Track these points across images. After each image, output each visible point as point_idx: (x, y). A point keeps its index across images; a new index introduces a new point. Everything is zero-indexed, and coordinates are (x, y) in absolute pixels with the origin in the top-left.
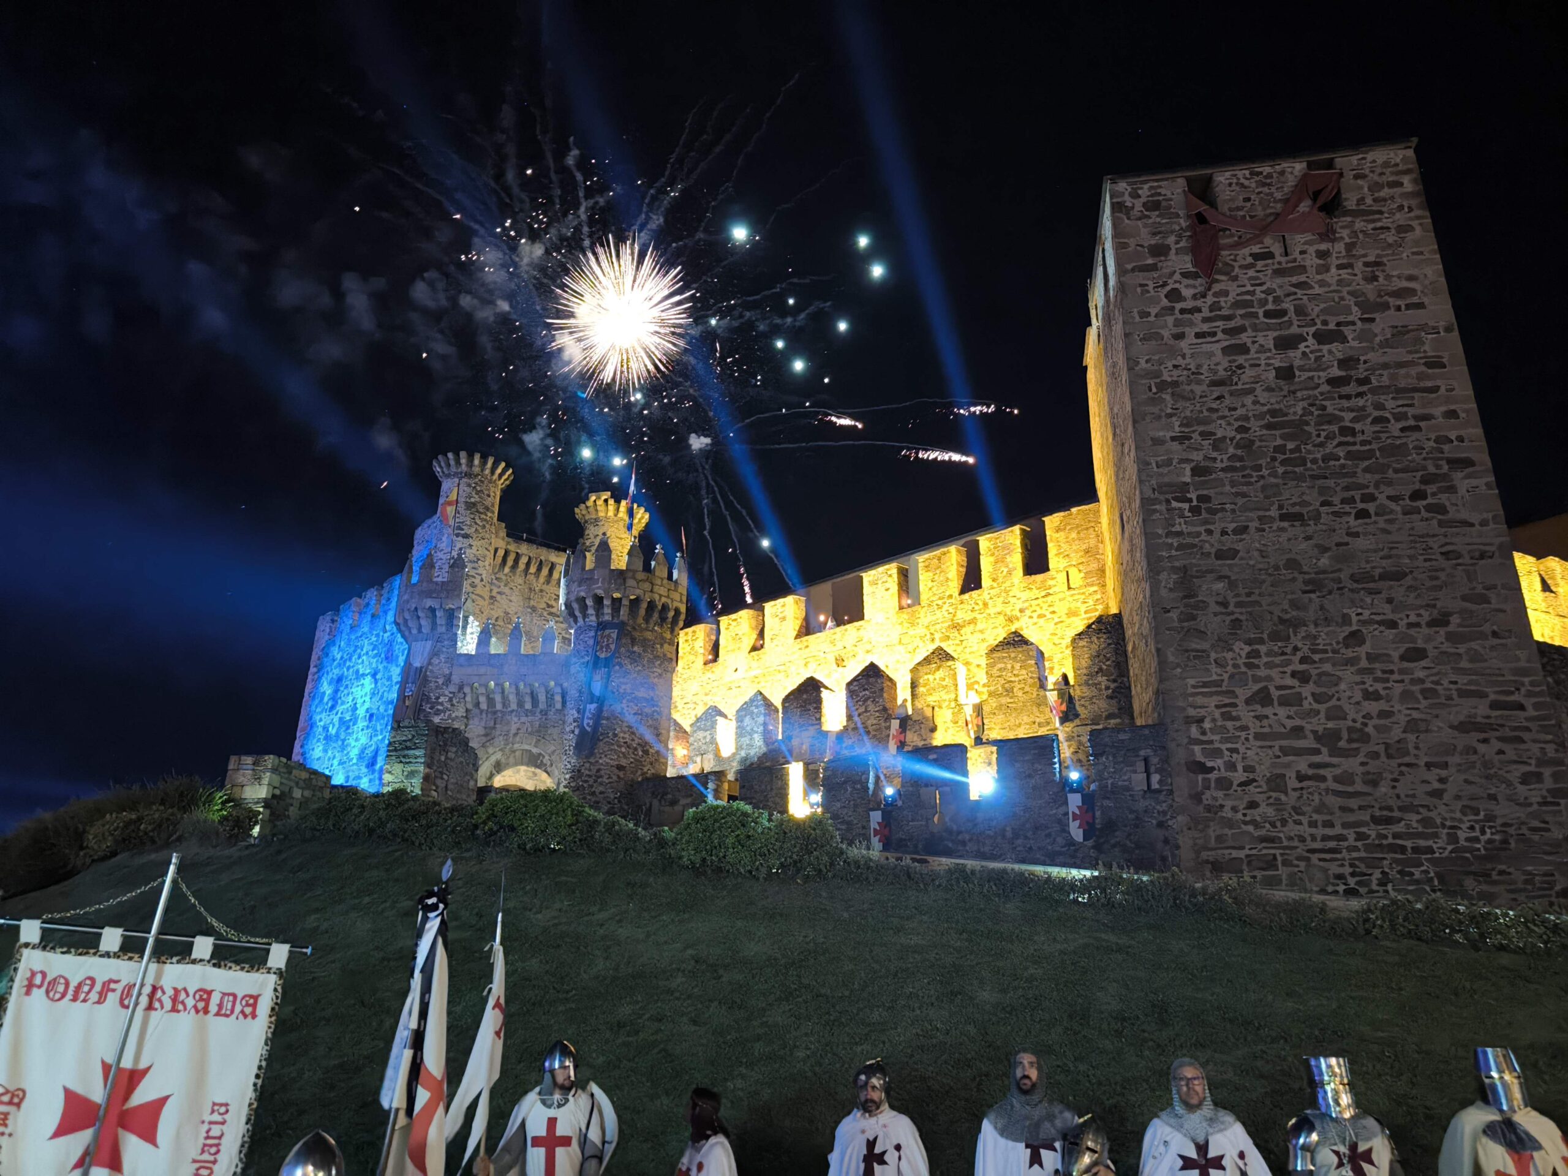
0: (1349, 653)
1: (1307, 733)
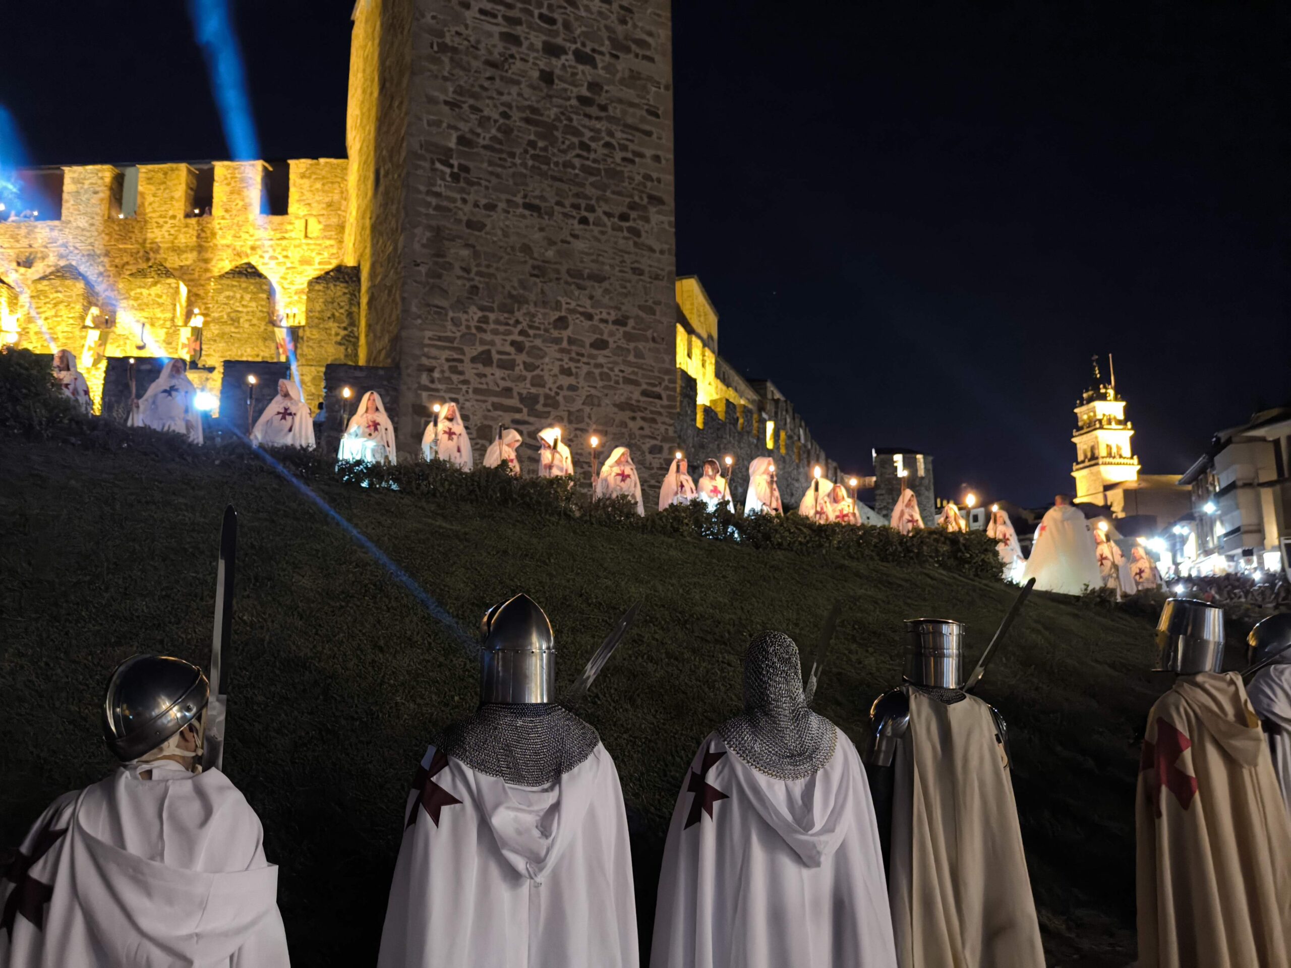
0: (555, 333)
1: (515, 394)
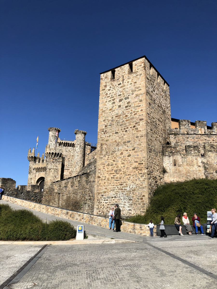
1: (113, 170)
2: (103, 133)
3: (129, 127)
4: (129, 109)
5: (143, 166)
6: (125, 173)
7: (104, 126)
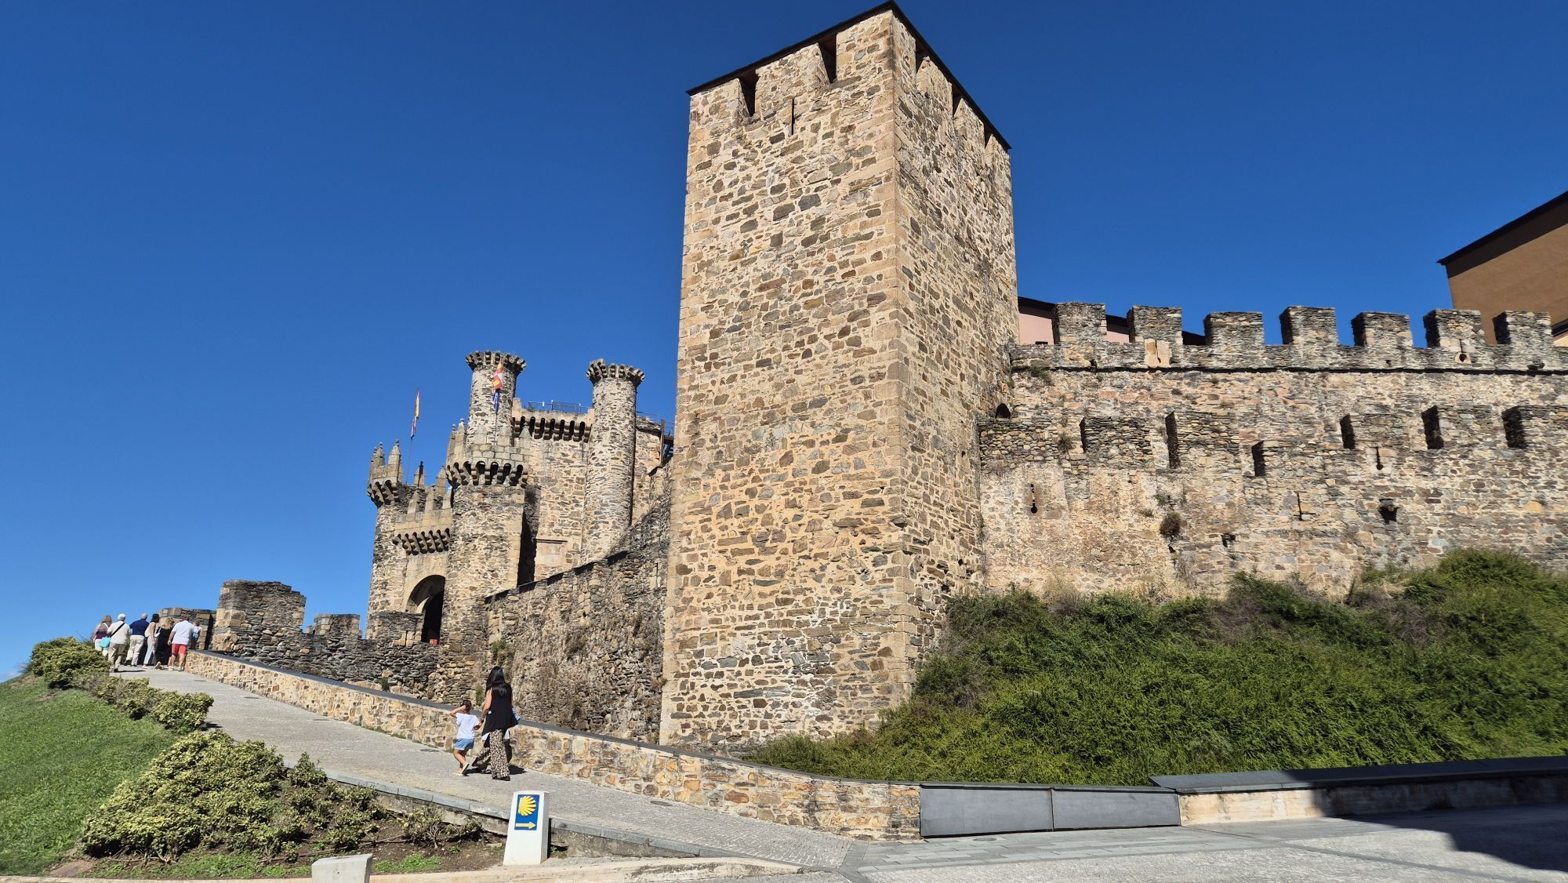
1: (749, 537)
2: (702, 364)
3: (821, 337)
4: (820, 250)
5: (884, 513)
6: (803, 547)
7: (708, 331)
